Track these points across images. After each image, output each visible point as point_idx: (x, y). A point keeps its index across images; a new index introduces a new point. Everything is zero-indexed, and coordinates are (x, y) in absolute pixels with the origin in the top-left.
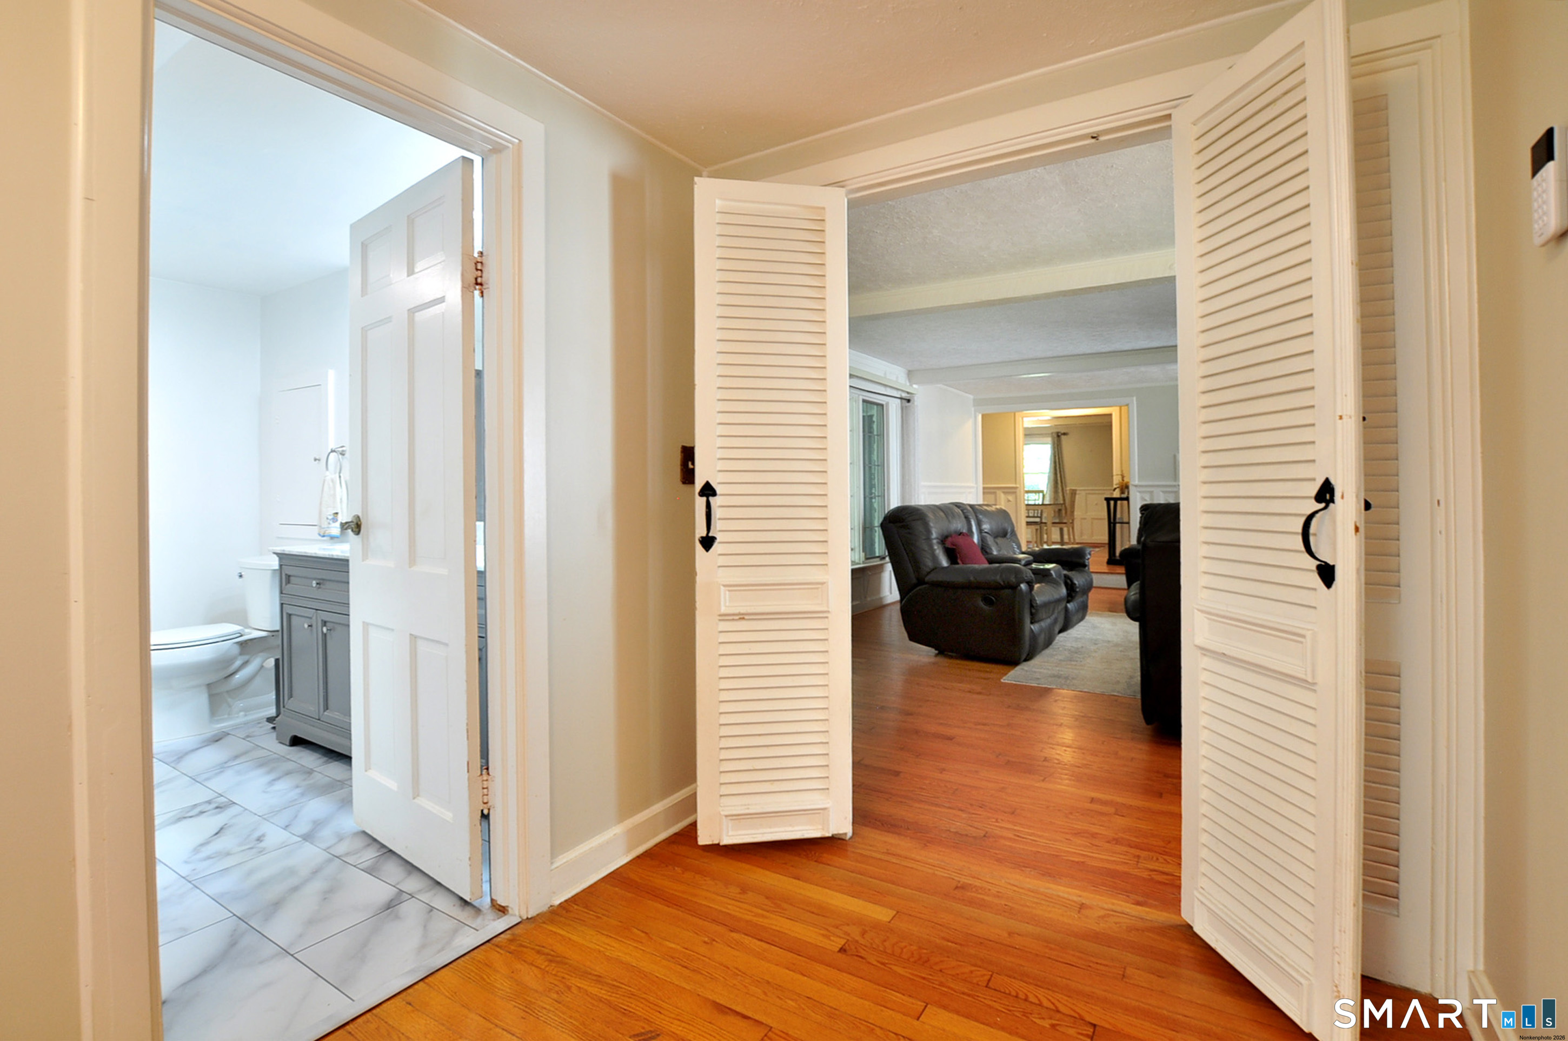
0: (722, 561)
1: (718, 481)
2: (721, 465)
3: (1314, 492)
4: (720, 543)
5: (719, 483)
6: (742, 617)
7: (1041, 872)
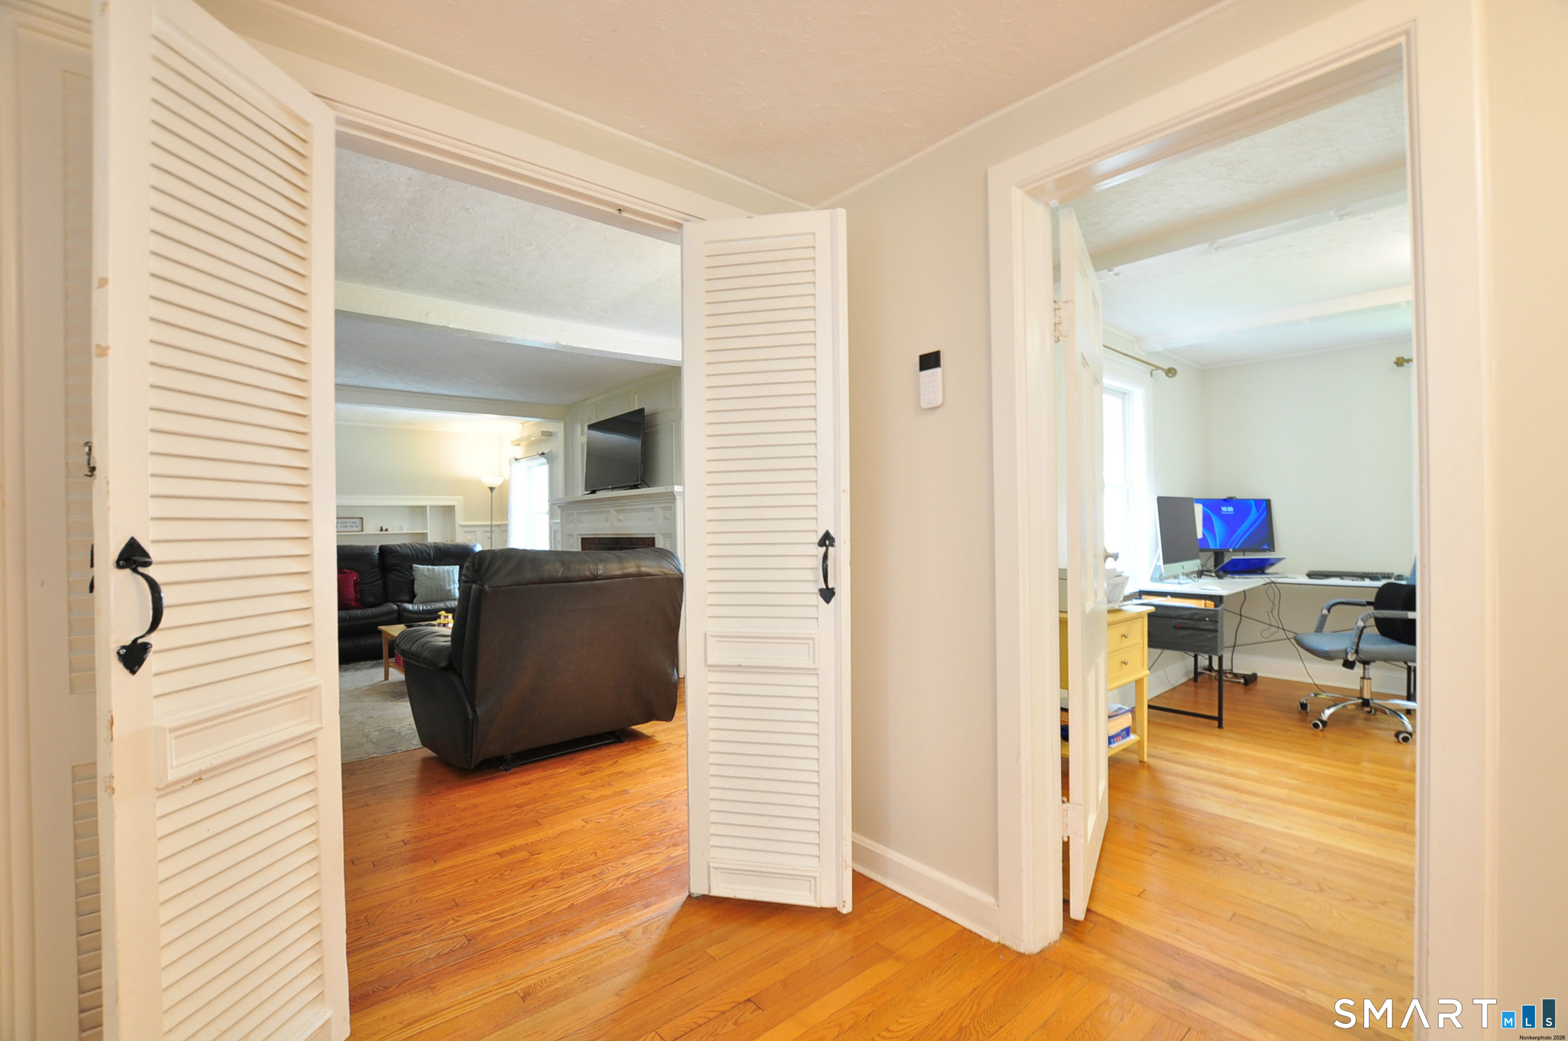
0: (159, 685)
1: (151, 537)
2: (156, 508)
3: (817, 540)
4: (156, 652)
5: (154, 542)
6: (198, 778)
7: (560, 934)
